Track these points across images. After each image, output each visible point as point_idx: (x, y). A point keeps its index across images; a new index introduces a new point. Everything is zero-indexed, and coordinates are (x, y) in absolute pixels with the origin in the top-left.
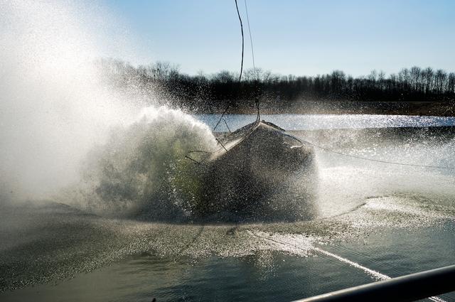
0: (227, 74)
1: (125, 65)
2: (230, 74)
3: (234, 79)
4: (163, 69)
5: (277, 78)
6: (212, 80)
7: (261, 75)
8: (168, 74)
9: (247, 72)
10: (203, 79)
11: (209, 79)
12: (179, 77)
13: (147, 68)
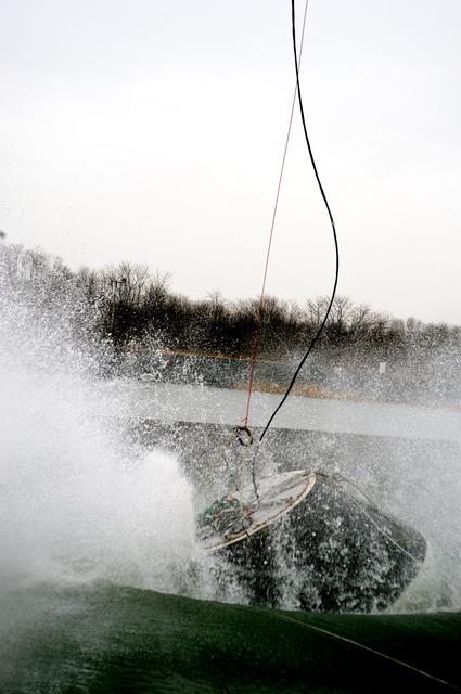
0: (273, 303)
1: (51, 264)
2: (279, 305)
3: (288, 317)
4: (133, 280)
5: (381, 324)
6: (239, 314)
7: (346, 312)
8: (143, 293)
9: (315, 303)
10: (219, 310)
11: (233, 312)
12: (167, 301)
13: (99, 276)
